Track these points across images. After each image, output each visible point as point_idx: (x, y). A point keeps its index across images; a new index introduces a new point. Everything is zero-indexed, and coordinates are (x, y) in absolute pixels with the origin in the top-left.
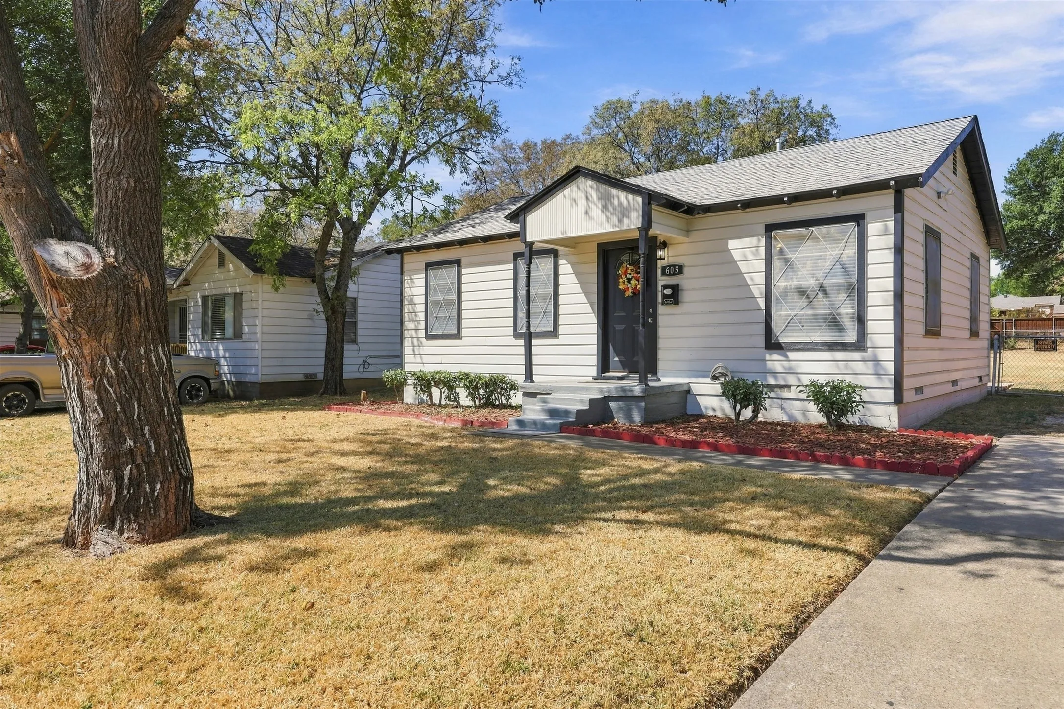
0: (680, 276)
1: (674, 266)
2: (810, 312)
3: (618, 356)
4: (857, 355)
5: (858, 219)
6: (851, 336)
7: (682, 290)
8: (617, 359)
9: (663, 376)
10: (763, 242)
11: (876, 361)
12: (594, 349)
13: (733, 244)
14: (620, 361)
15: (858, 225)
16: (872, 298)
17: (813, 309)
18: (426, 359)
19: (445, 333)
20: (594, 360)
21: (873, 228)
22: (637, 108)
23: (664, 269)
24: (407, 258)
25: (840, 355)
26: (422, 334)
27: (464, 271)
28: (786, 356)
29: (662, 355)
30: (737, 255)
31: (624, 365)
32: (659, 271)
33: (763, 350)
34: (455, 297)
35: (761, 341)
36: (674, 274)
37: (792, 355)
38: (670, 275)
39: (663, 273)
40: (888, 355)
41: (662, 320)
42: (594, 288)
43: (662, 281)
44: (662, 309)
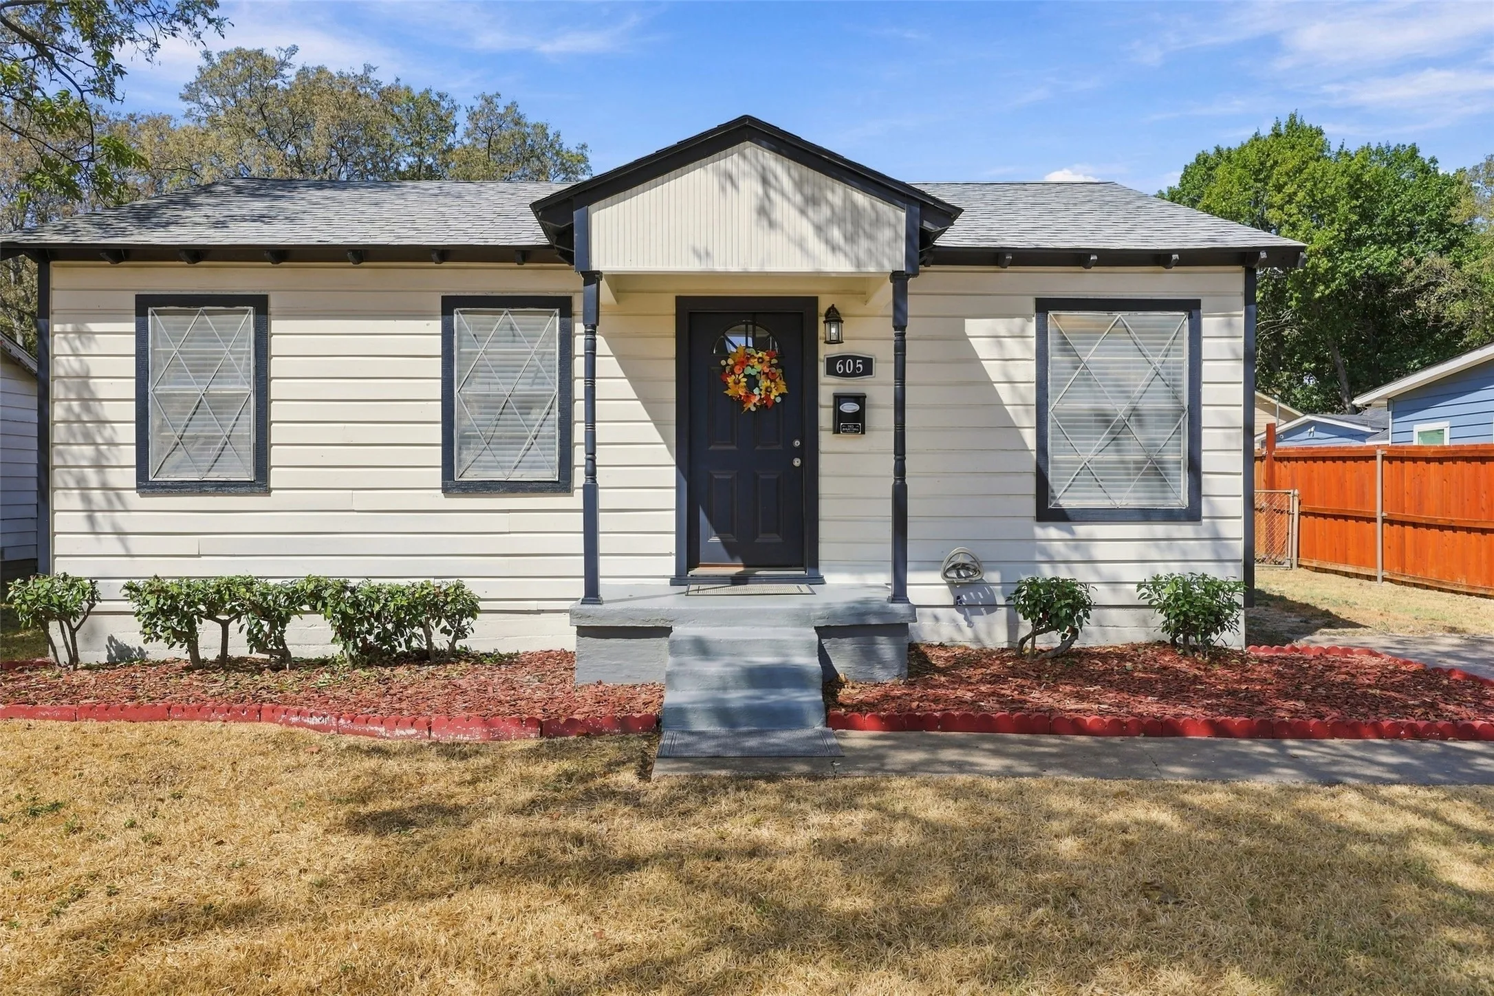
0: (867, 379)
1: (855, 358)
2: (1113, 457)
3: (718, 532)
4: (1187, 530)
5: (1191, 307)
6: (1179, 499)
7: (873, 406)
8: (716, 539)
9: (830, 570)
10: (1032, 328)
11: (1217, 538)
12: (669, 521)
13: (974, 327)
14: (725, 544)
15: (1190, 317)
16: (1209, 439)
17: (1118, 451)
18: (136, 544)
19: (213, 476)
20: (669, 543)
21: (1209, 324)
22: (290, 73)
23: (831, 362)
24: (60, 275)
25: (1160, 530)
26: (129, 477)
27: (276, 325)
28: (1072, 532)
29: (826, 531)
30: (982, 348)
31: (733, 551)
32: (822, 367)
33: (1032, 521)
34: (248, 388)
35: (1029, 506)
36: (853, 375)
37: (1082, 530)
38: (844, 375)
39: (831, 371)
40: (1235, 529)
41: (826, 464)
42: (669, 391)
43: (828, 387)
44: (827, 441)
